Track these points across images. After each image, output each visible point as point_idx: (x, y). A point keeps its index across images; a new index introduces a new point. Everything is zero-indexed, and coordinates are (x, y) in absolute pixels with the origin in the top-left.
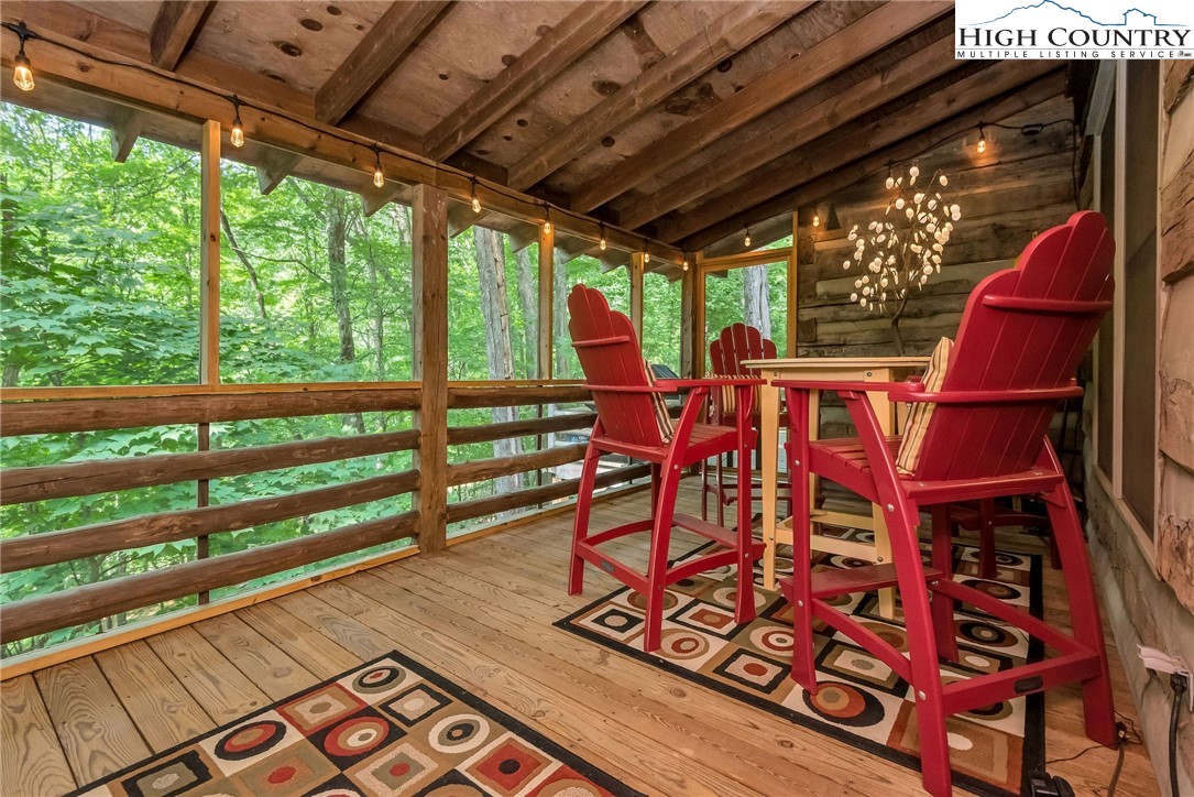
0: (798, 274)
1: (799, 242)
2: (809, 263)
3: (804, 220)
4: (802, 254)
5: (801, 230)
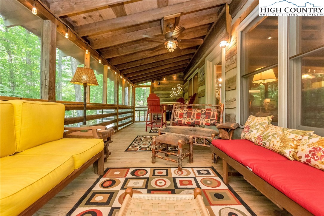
0: (152, 90)
1: (152, 85)
3: (153, 82)
4: (152, 87)
5: (152, 83)
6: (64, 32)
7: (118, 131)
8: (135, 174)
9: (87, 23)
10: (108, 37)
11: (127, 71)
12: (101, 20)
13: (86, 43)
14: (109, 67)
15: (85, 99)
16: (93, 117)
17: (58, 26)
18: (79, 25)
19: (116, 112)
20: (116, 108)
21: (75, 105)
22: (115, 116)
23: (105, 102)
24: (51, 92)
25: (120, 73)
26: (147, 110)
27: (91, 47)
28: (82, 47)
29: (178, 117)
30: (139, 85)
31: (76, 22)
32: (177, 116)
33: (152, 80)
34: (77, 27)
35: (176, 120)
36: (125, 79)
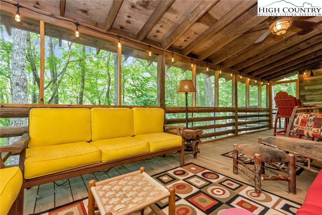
0: (299, 85)
1: (299, 78)
2: (302, 82)
3: (301, 73)
4: (301, 81)
5: (300, 75)
6: (171, 58)
7: (237, 135)
8: (205, 176)
9: (188, 43)
10: (211, 45)
11: (250, 70)
12: (198, 36)
13: (191, 59)
14: (220, 71)
15: (187, 104)
16: (200, 119)
17: (166, 56)
18: (184, 47)
19: (234, 115)
20: (233, 111)
21: (181, 109)
22: (233, 119)
23: (216, 106)
24: (162, 101)
25: (240, 73)
26: (276, 114)
27: (196, 60)
28: (188, 63)
29: (298, 125)
30: (280, 81)
31: (181, 46)
32: (297, 123)
33: (299, 71)
34: (183, 49)
35: (295, 129)
36: (249, 78)
